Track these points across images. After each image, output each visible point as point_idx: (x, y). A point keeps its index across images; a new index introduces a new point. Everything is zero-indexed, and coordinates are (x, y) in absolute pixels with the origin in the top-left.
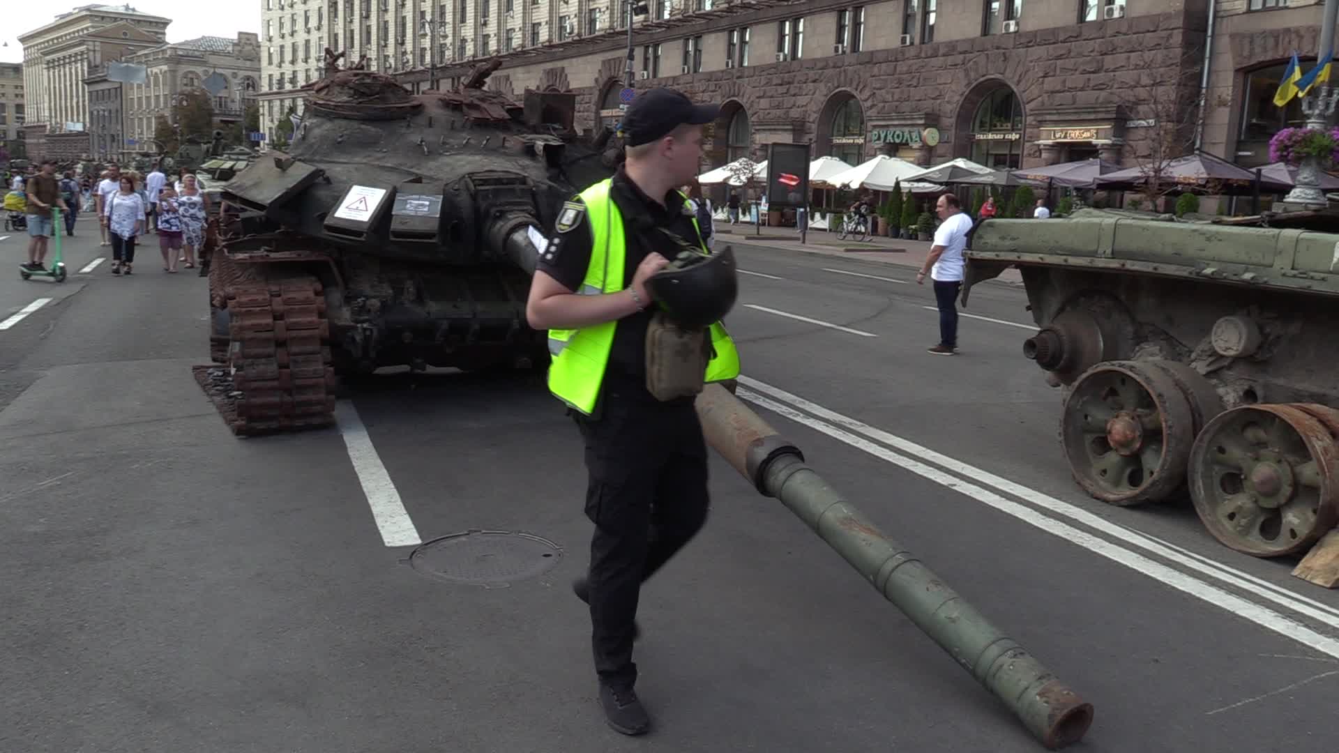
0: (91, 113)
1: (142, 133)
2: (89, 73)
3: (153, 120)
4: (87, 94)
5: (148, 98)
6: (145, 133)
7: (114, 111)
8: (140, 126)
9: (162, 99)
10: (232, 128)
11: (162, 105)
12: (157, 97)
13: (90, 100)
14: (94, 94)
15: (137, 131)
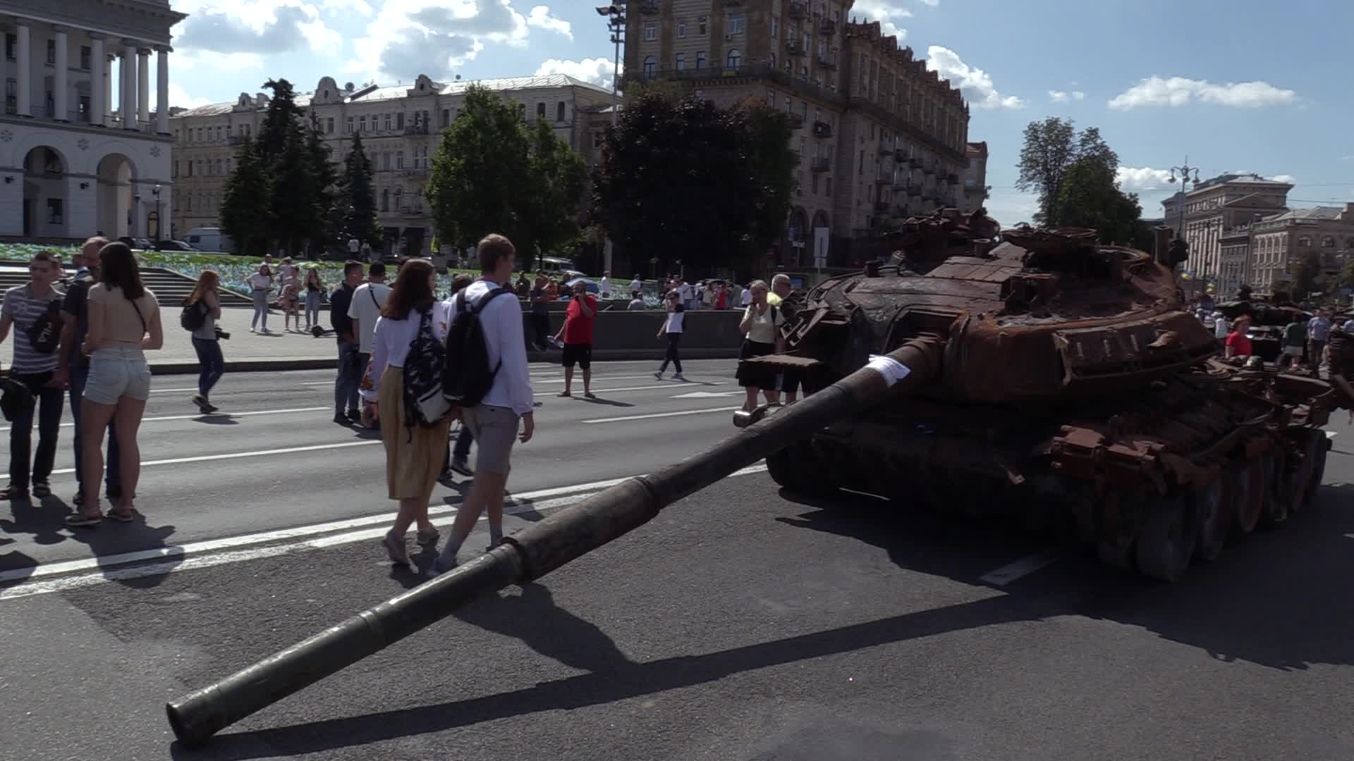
0: (1221, 265)
1: (1261, 281)
2: (1223, 234)
3: (1271, 271)
4: (1219, 251)
5: (1269, 255)
6: (1263, 280)
7: (1240, 264)
8: (1260, 276)
9: (1280, 256)
10: (1334, 279)
11: (1279, 261)
12: (1276, 255)
13: (1222, 255)
14: (1226, 251)
15: (1257, 279)
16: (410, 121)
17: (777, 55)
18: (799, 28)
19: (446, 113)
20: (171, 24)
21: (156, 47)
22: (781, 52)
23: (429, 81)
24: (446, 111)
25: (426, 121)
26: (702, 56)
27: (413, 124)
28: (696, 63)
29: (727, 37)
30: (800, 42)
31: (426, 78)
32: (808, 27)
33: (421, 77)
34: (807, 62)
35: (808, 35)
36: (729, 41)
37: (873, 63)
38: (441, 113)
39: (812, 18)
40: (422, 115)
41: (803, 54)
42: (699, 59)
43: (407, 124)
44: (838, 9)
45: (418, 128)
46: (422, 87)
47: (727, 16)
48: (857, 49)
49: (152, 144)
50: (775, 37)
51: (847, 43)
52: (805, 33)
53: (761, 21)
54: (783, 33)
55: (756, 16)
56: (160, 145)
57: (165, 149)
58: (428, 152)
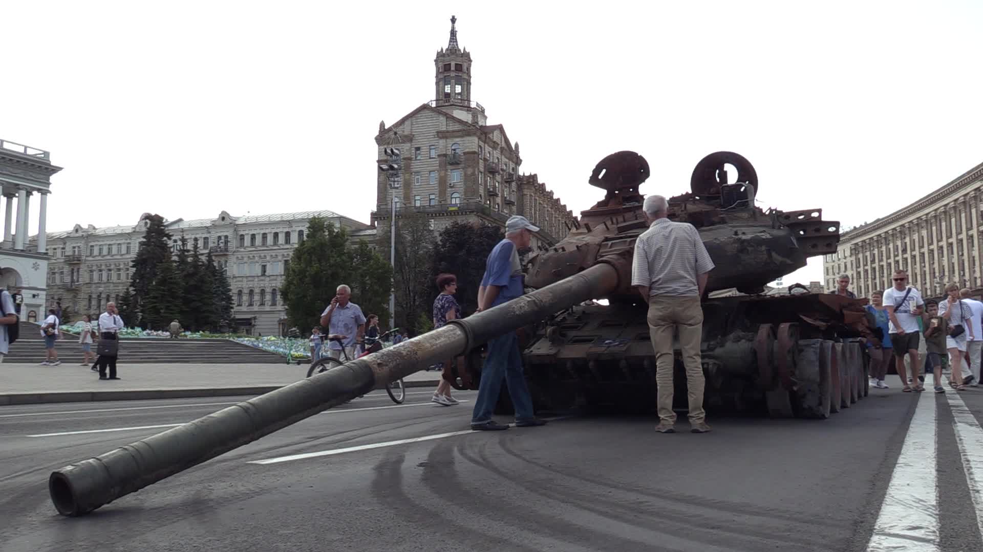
16: (214, 243)
17: (483, 195)
18: (494, 178)
19: (242, 237)
20: (51, 175)
21: (39, 190)
22: (485, 194)
23: (228, 215)
24: (242, 235)
25: (226, 242)
26: (432, 197)
27: (216, 245)
28: (428, 202)
29: (450, 184)
30: (495, 187)
31: (226, 213)
32: (498, 178)
33: (223, 212)
34: (499, 200)
35: (498, 183)
36: (451, 187)
37: (535, 200)
38: (239, 238)
39: (501, 172)
40: (223, 238)
41: (497, 195)
42: (430, 199)
43: (211, 245)
44: (514, 166)
45: (220, 248)
46: (223, 219)
47: (449, 171)
48: (526, 192)
49: (33, 261)
50: (481, 184)
51: (520, 188)
52: (497, 181)
53: (473, 174)
54: (486, 181)
55: (470, 171)
56: (39, 262)
57: (43, 264)
58: (228, 264)
